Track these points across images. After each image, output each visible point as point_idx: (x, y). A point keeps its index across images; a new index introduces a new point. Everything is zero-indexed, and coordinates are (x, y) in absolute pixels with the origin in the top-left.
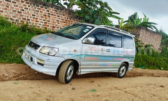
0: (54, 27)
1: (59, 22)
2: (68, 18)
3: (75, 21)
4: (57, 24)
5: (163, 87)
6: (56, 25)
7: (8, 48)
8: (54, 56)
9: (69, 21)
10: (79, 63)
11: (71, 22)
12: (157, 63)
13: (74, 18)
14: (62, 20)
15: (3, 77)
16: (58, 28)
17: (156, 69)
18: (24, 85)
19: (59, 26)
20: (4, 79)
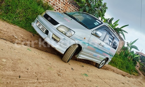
0: (54, 5)
1: (60, 2)
2: (68, 2)
3: (73, 7)
4: (58, 3)
5: (124, 84)
6: (56, 3)
7: (14, 9)
8: (69, 37)
9: (68, 4)
10: (82, 49)
11: (70, 6)
12: (116, 63)
13: (73, 4)
14: (63, 2)
15: (13, 38)
16: (58, 7)
17: (115, 67)
18: (36, 54)
19: (59, 6)
20: (13, 40)
